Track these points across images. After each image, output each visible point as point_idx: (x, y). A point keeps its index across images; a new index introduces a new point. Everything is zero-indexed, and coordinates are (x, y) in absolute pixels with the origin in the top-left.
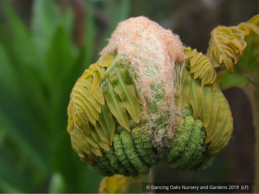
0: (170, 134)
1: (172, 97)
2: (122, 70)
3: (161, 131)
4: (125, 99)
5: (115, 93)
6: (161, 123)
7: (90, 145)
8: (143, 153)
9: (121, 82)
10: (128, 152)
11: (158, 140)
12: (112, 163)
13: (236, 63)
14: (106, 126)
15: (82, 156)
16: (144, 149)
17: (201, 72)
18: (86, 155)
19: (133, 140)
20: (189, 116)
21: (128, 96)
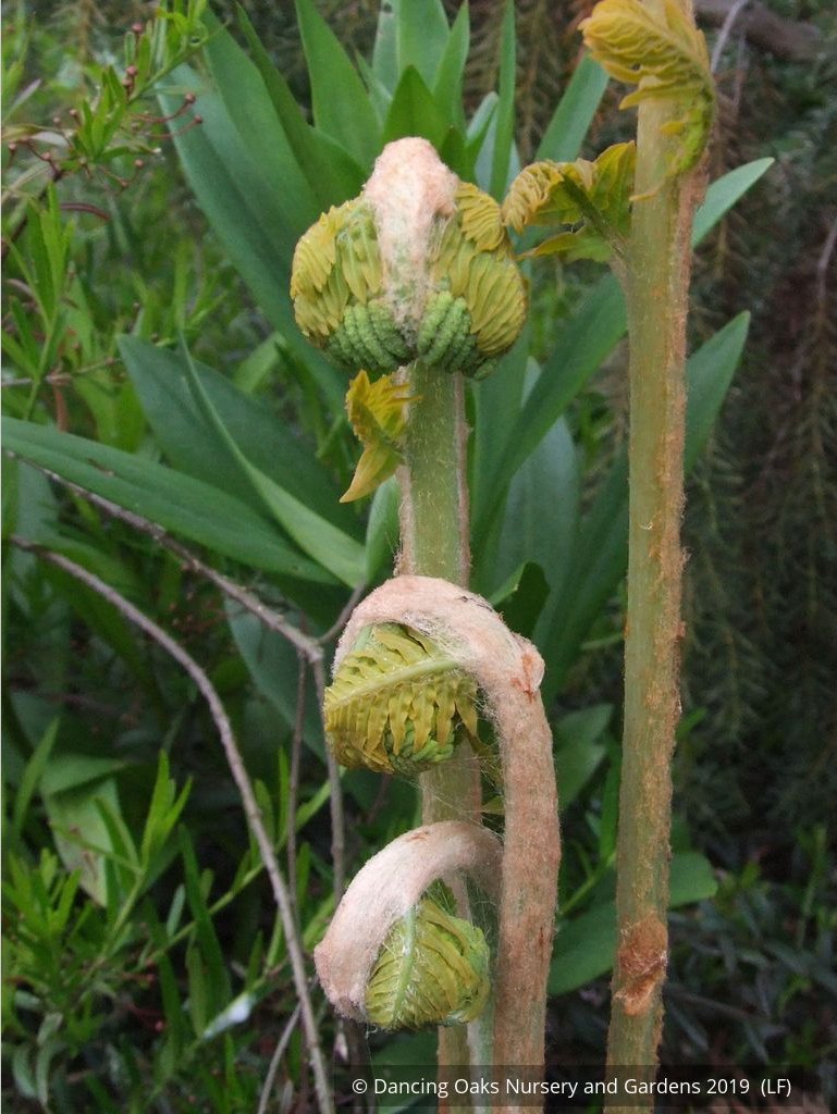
0: (415, 313)
1: (422, 263)
2: (366, 219)
3: (403, 307)
4: (365, 260)
5: (353, 249)
6: (404, 295)
7: (315, 318)
8: (383, 336)
9: (364, 235)
10: (362, 331)
11: (399, 319)
12: (342, 346)
13: (525, 222)
14: (337, 293)
15: (306, 334)
16: (384, 330)
17: (477, 231)
18: (311, 334)
19: (370, 316)
20: (445, 290)
21: (369, 255)
